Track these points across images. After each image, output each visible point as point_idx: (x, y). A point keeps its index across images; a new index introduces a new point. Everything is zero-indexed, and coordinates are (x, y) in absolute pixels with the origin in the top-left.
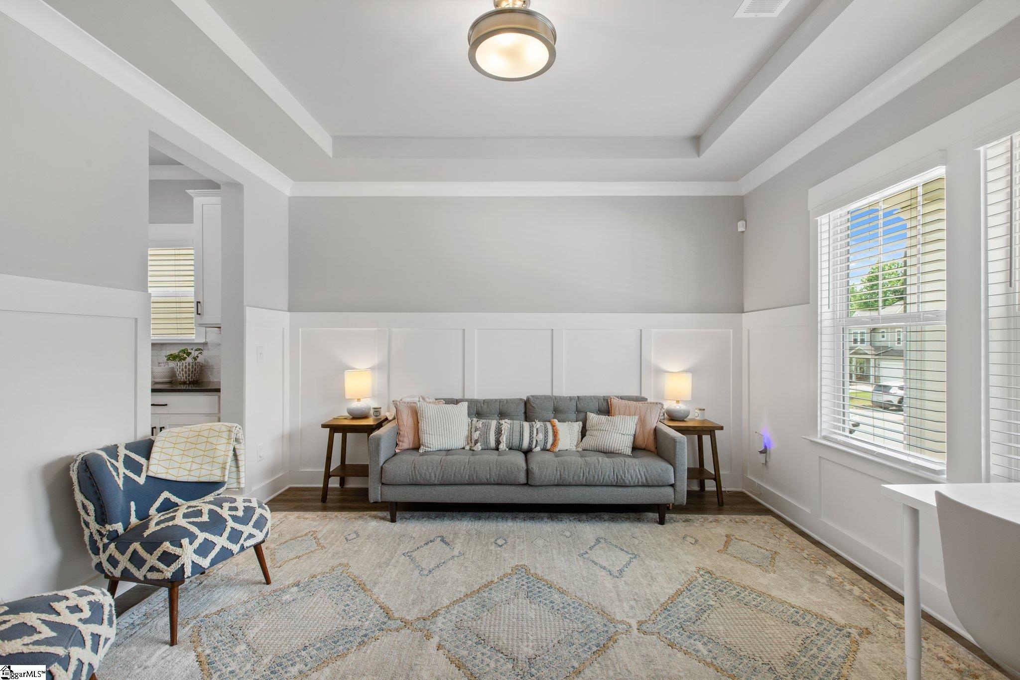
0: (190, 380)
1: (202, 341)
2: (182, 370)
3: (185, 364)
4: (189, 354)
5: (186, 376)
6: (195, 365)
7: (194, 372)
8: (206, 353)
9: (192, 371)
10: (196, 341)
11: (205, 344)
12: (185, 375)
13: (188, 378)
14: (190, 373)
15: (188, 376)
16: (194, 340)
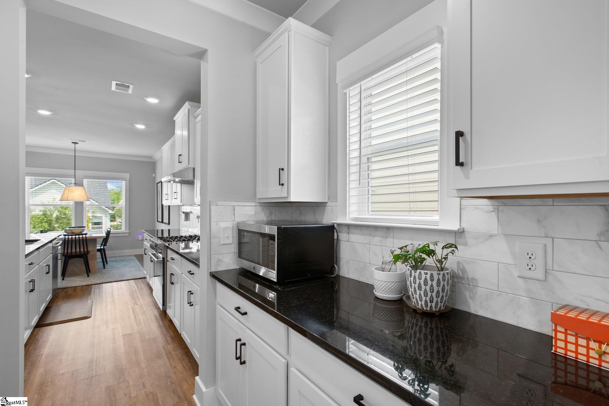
0: (434, 310)
1: (454, 226)
2: (420, 287)
3: (424, 276)
4: (431, 253)
5: (426, 301)
6: (444, 280)
7: (441, 294)
8: (462, 253)
9: (438, 292)
10: (441, 227)
11: (460, 233)
12: (424, 298)
13: (429, 304)
14: (434, 294)
15: (430, 302)
16: (436, 223)
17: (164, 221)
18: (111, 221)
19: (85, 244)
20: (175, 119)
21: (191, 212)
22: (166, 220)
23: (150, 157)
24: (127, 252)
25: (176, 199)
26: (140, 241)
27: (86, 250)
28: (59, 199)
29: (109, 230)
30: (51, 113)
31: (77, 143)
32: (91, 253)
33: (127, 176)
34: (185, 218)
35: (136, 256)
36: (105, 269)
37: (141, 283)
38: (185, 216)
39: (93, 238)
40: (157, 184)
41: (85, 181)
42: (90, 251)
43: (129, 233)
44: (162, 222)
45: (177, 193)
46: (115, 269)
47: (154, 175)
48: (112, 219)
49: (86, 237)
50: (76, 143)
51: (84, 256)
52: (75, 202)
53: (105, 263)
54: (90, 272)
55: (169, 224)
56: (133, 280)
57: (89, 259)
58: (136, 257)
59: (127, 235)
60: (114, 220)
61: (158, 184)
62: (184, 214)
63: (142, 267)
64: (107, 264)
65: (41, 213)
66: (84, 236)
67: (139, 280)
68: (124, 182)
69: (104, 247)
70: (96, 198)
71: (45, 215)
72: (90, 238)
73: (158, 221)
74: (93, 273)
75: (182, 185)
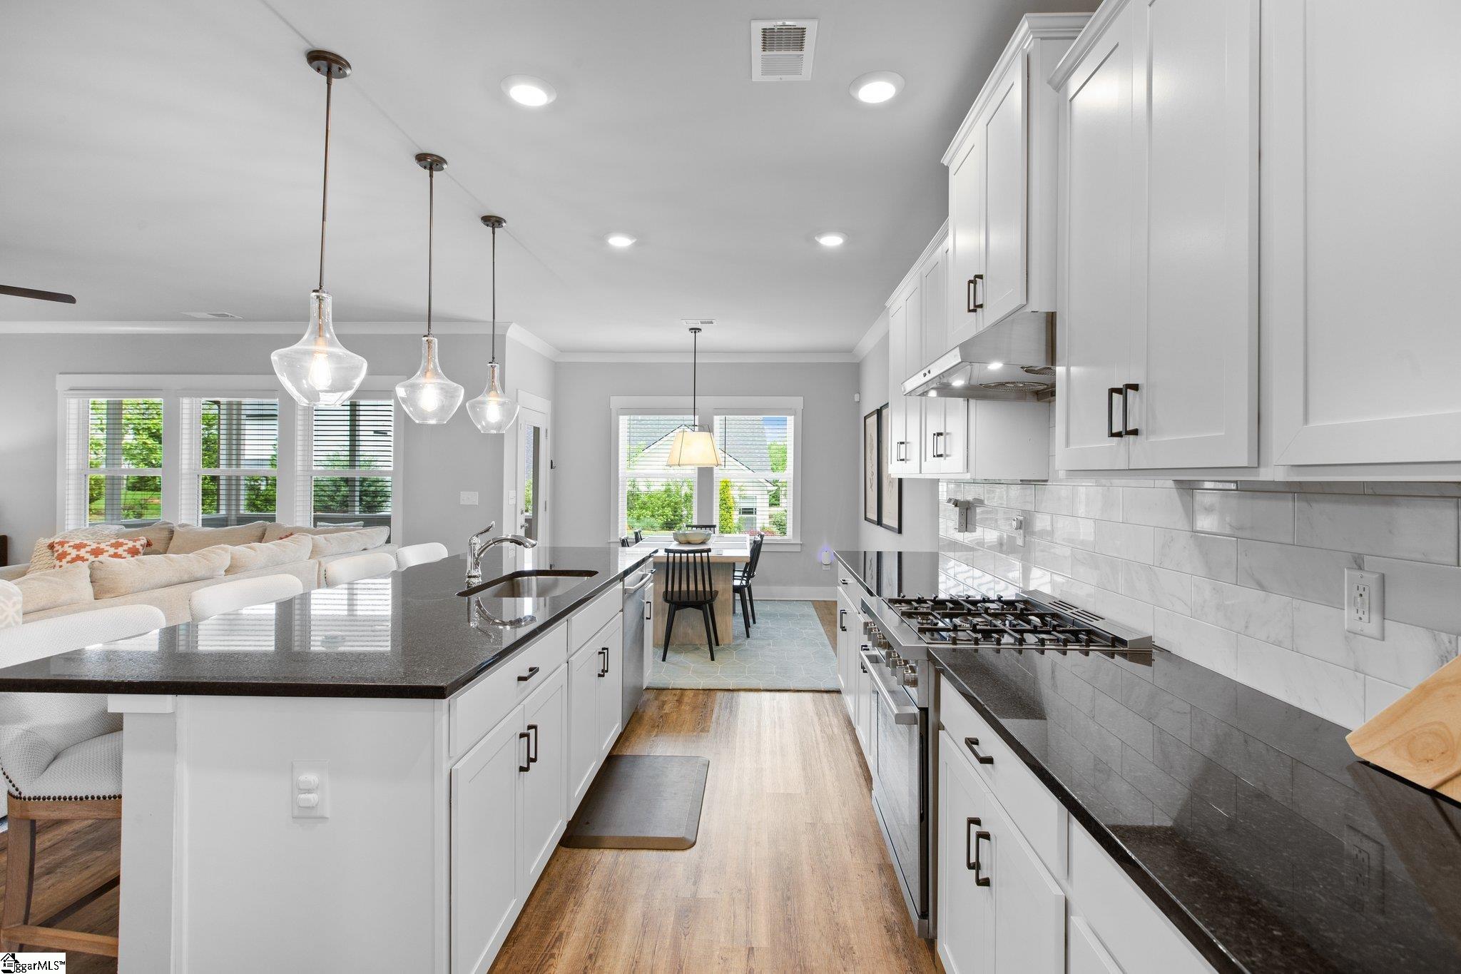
17: (885, 521)
18: (771, 505)
19: (706, 572)
20: (945, 161)
21: (980, 502)
22: (890, 518)
23: (849, 351)
24: (796, 592)
25: (903, 460)
26: (824, 568)
27: (708, 588)
28: (665, 463)
29: (759, 539)
30: (634, 241)
31: (700, 330)
32: (719, 596)
33: (798, 402)
34: (960, 523)
35: (817, 605)
36: (749, 640)
37: (831, 714)
38: (961, 514)
39: (723, 560)
40: (865, 418)
41: (717, 420)
42: (717, 592)
43: (801, 544)
44: (879, 522)
45: (908, 445)
46: (769, 645)
47: (857, 398)
48: (774, 500)
49: (708, 557)
50: (698, 329)
51: (704, 603)
52: (700, 469)
53: (751, 621)
54: (717, 644)
55: (900, 531)
56: (811, 695)
57: (715, 614)
58: (816, 609)
59: (798, 549)
60: (776, 502)
61: (867, 420)
62: (957, 509)
63: (830, 647)
64: (754, 622)
65: (663, 488)
66: (705, 554)
67: (825, 695)
68: (790, 420)
69: (747, 582)
70: (747, 459)
71: (667, 491)
72: (718, 560)
73: (866, 519)
74: (723, 649)
75: (972, 402)
